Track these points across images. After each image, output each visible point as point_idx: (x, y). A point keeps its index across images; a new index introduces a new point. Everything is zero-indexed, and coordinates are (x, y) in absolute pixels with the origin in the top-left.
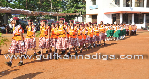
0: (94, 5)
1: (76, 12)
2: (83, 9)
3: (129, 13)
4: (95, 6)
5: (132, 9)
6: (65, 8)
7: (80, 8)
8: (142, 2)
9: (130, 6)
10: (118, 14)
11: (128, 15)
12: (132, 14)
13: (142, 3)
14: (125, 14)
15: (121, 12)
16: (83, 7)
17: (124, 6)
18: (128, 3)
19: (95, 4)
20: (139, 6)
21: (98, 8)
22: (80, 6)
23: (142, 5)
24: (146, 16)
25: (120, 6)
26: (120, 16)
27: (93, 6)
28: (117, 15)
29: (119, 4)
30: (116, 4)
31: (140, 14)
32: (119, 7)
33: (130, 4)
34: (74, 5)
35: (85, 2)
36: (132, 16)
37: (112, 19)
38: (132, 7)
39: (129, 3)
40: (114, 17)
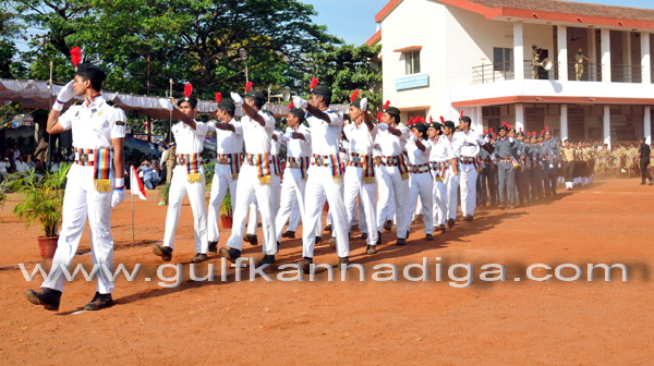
0: (413, 75)
1: (344, 100)
2: (371, 90)
3: (548, 104)
4: (419, 79)
5: (558, 88)
6: (299, 87)
7: (361, 84)
8: (594, 61)
9: (551, 74)
10: (508, 105)
11: (543, 109)
12: (560, 105)
13: (595, 67)
14: (532, 106)
15: (519, 97)
16: (371, 80)
17: (527, 76)
18: (541, 64)
19: (417, 69)
20: (585, 78)
21: (428, 86)
22: (358, 76)
23: (595, 71)
24: (611, 114)
25: (512, 77)
26: (514, 116)
27: (409, 75)
28: (503, 112)
29: (507, 70)
30: (496, 68)
31: (590, 106)
32: (510, 82)
33: (549, 66)
34: (336, 74)
35: (380, 64)
36: (560, 114)
37: (484, 125)
38: (557, 78)
39: (545, 64)
40: (490, 117)
